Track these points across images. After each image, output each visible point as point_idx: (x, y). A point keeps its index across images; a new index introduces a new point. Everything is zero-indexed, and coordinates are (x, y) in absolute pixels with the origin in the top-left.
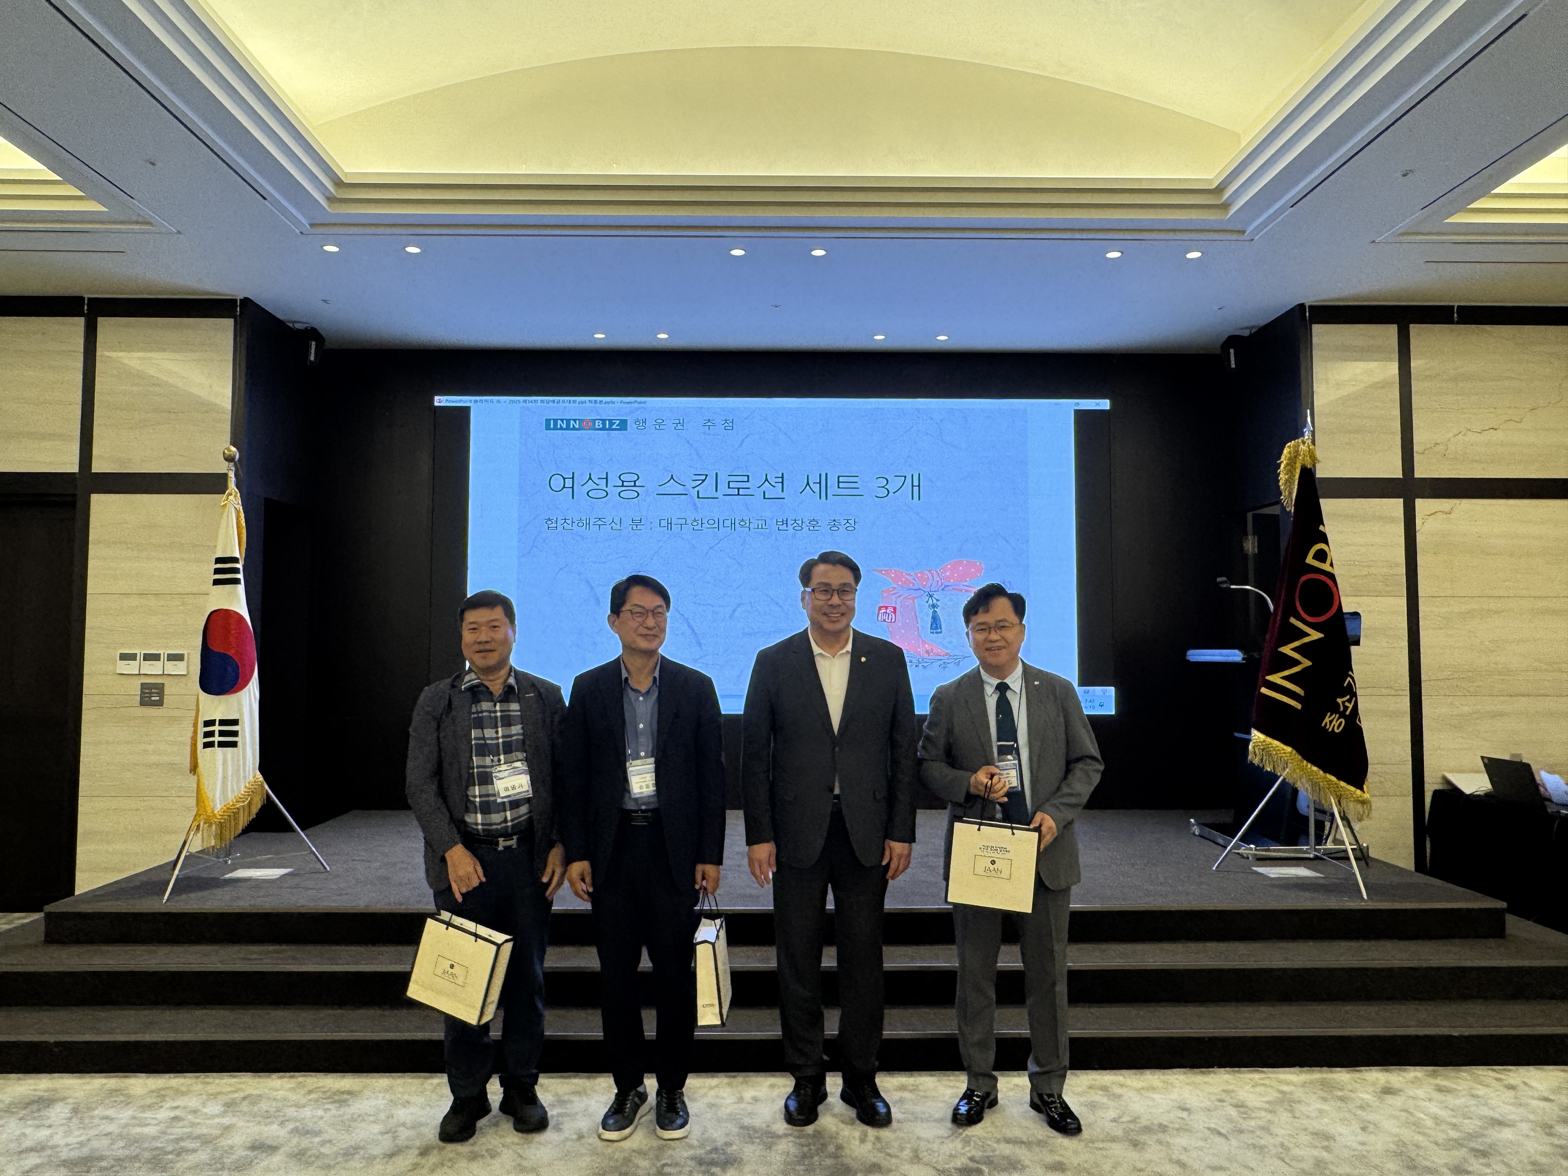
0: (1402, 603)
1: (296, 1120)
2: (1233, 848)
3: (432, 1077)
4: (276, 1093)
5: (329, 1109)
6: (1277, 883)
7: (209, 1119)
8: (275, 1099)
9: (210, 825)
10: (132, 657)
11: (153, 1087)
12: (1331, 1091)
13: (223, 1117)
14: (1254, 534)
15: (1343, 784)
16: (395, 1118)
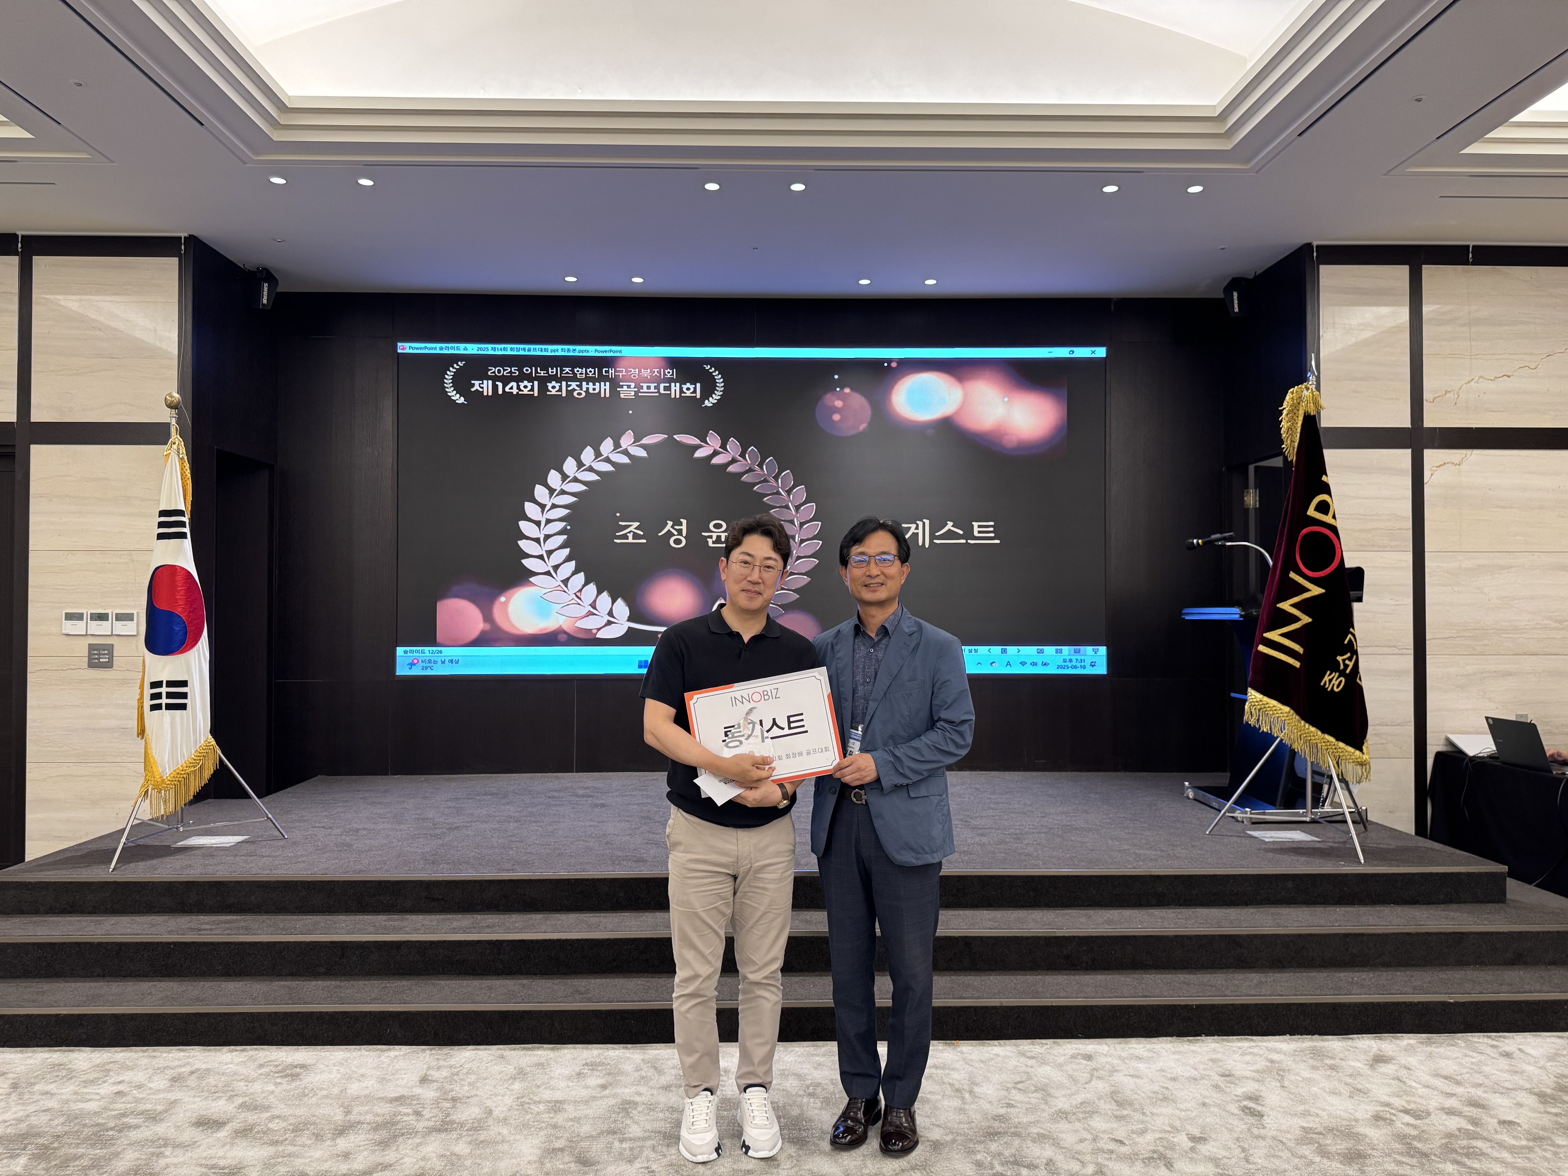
0: (1408, 558)
1: (245, 1095)
2: (1228, 811)
3: (389, 1050)
4: (225, 1067)
5: (280, 1083)
6: (1272, 846)
7: (154, 1094)
8: (223, 1074)
9: (160, 792)
10: (79, 617)
11: (98, 1061)
12: (1322, 1060)
13: (168, 1092)
14: (1256, 488)
15: (1341, 745)
16: (349, 1091)
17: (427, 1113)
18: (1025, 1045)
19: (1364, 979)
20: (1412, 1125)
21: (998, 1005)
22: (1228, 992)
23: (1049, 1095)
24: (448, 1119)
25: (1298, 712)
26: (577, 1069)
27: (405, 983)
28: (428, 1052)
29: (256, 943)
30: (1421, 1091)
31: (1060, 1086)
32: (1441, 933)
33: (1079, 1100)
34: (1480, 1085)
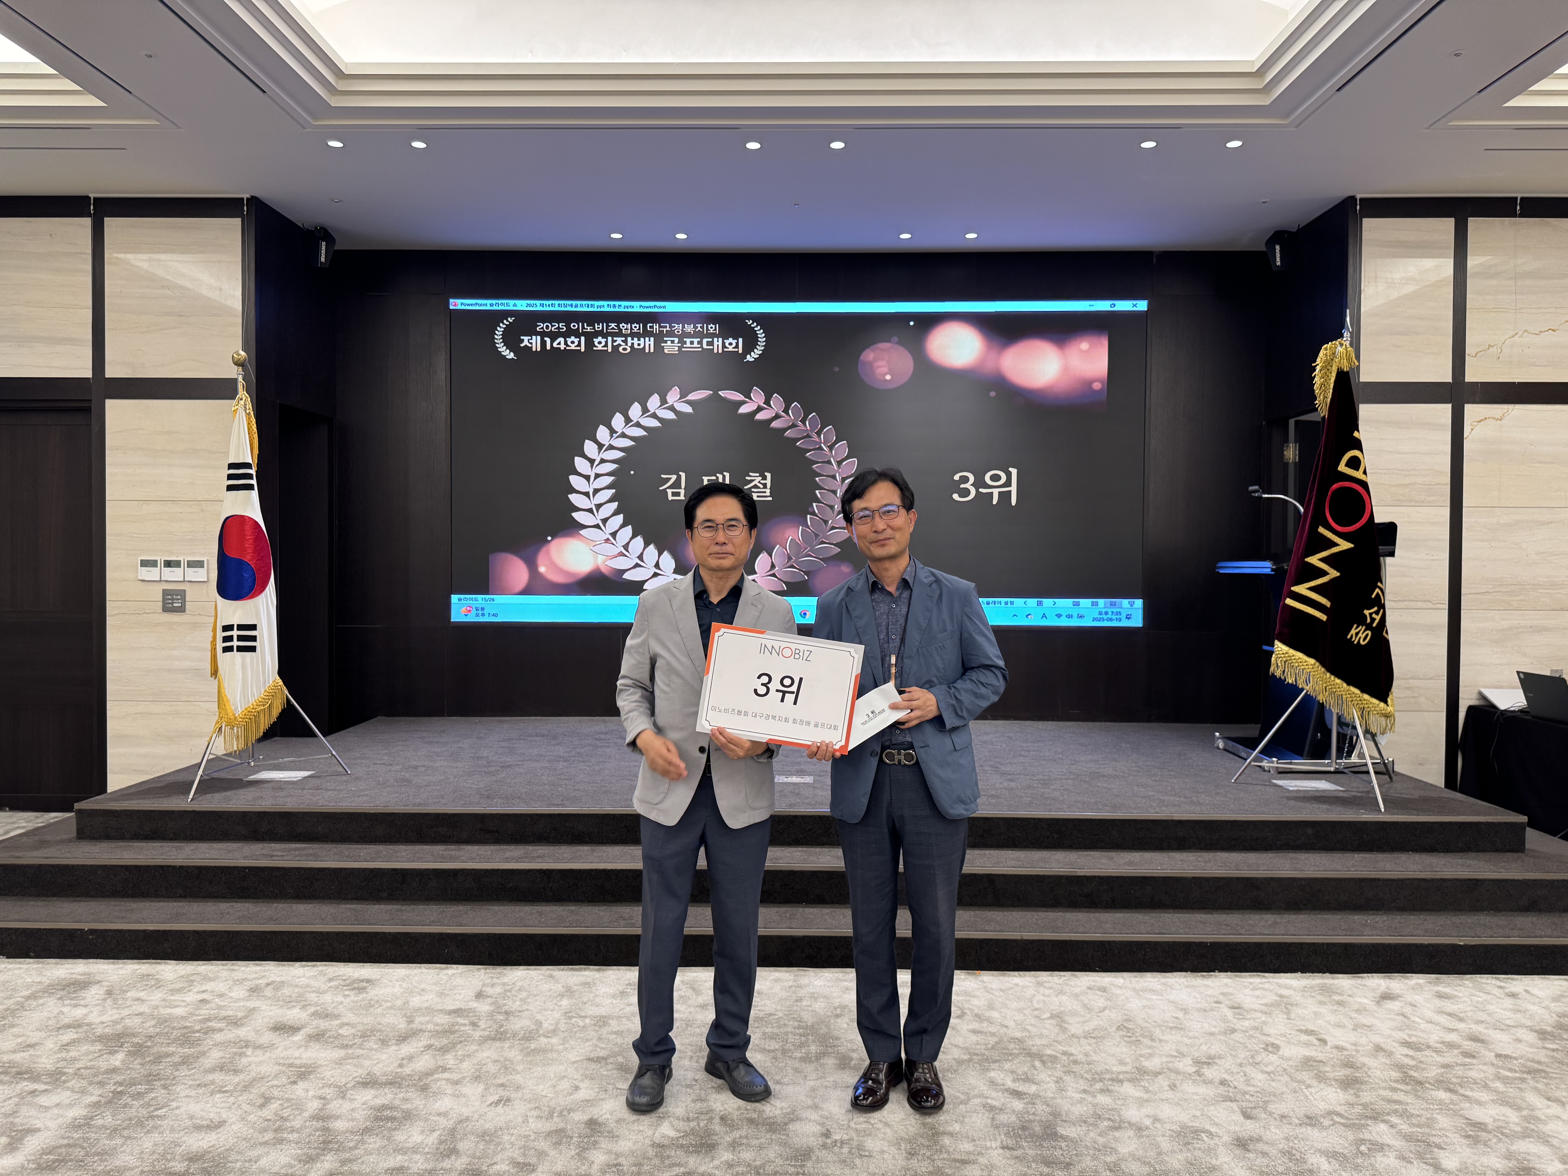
0: (1445, 513)
1: (317, 1004)
2: (1254, 760)
3: (447, 968)
4: (298, 980)
5: (348, 995)
6: (1295, 795)
7: (235, 1002)
8: (296, 986)
9: (233, 729)
10: (154, 564)
11: (183, 973)
12: (1330, 996)
13: (248, 1001)
14: (1296, 443)
15: (1366, 696)
16: (411, 1004)
17: (482, 1024)
18: (1044, 976)
19: (1377, 922)
20: (1410, 1056)
21: (1019, 938)
22: (1243, 931)
23: (1063, 1021)
24: (502, 1030)
25: (1323, 664)
26: (621, 988)
27: (461, 908)
28: (483, 971)
29: (324, 869)
30: (1424, 1026)
31: (1074, 1014)
32: (1456, 880)
33: (1092, 1027)
34: (1483, 1022)
